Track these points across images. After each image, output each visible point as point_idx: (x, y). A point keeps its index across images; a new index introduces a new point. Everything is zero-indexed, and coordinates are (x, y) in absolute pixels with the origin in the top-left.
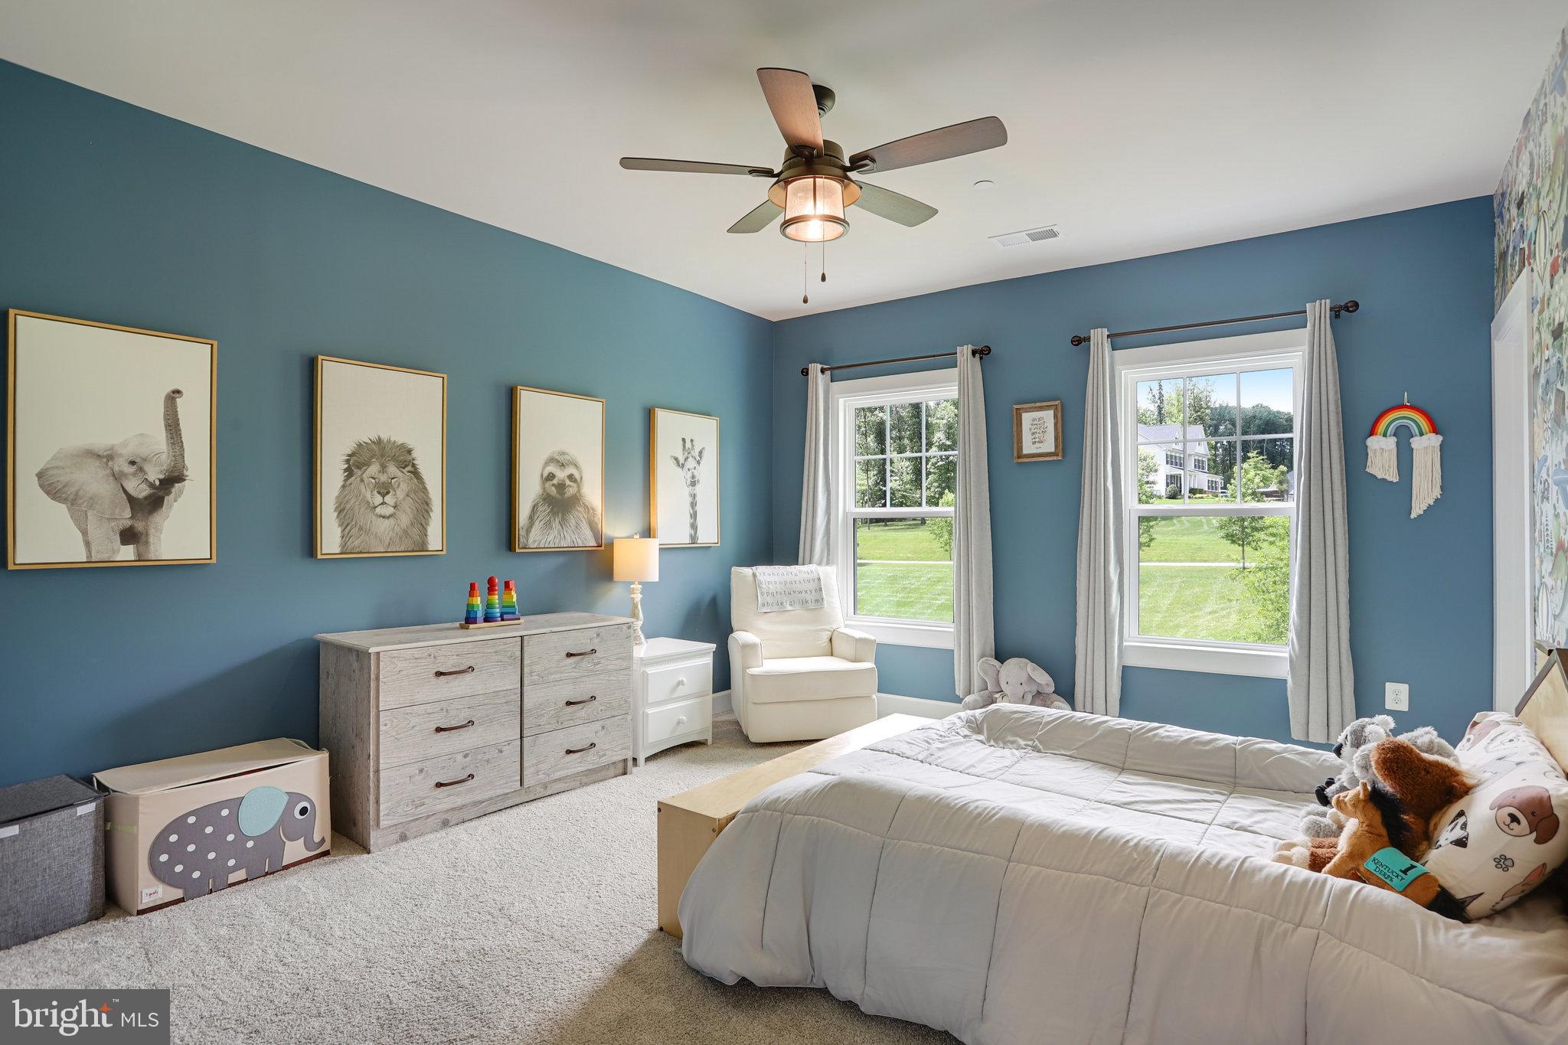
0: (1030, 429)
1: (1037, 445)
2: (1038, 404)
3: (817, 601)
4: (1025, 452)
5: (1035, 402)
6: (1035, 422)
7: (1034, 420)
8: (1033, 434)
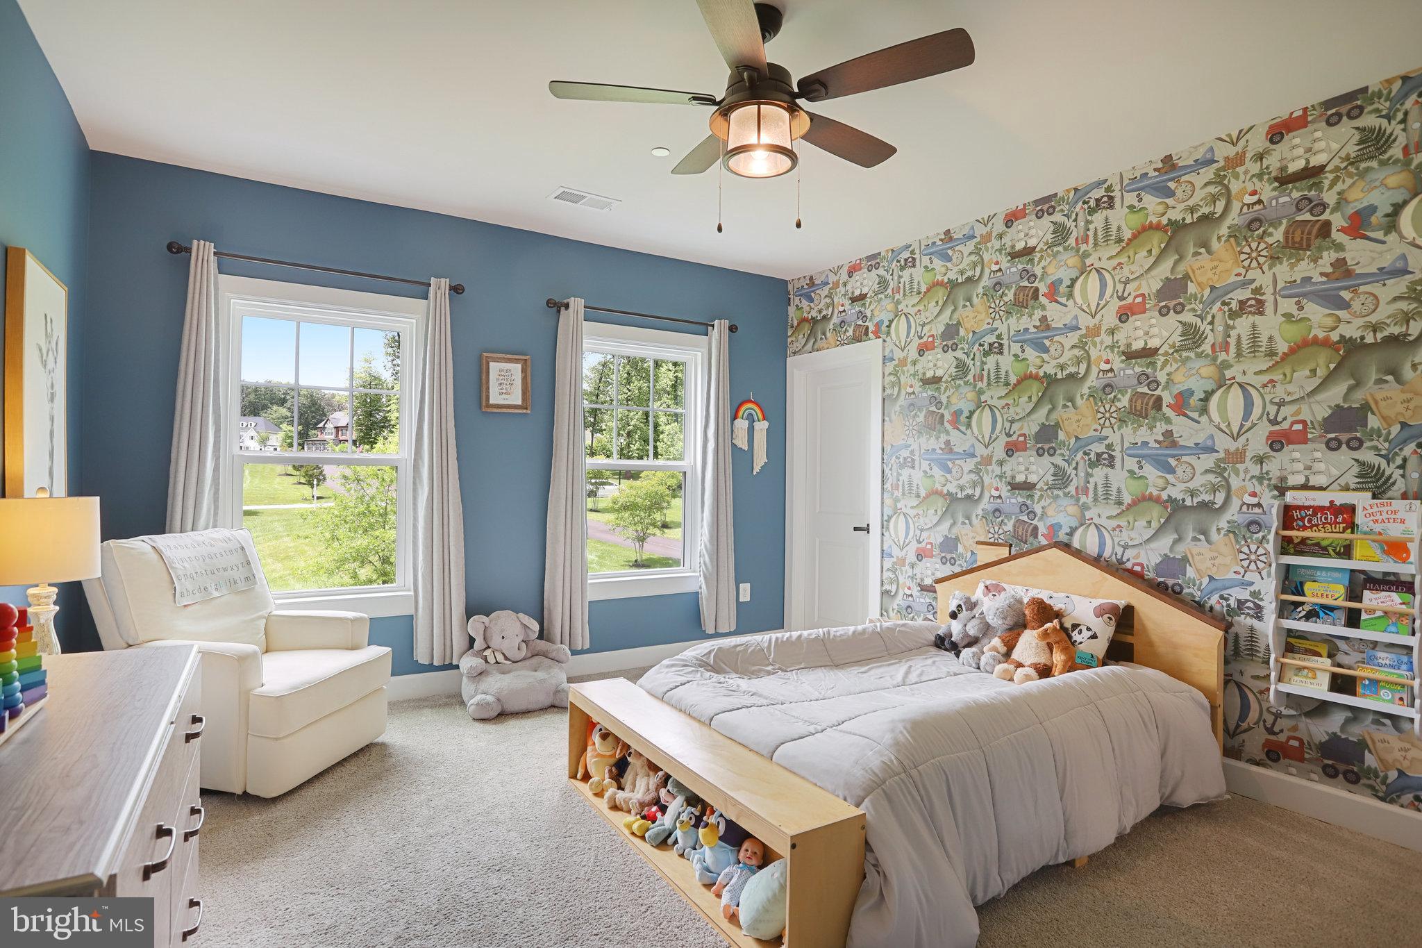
0: (498, 379)
1: (504, 396)
2: (509, 356)
3: (247, 579)
4: (491, 402)
5: (507, 353)
6: (502, 373)
7: (501, 370)
8: (500, 384)
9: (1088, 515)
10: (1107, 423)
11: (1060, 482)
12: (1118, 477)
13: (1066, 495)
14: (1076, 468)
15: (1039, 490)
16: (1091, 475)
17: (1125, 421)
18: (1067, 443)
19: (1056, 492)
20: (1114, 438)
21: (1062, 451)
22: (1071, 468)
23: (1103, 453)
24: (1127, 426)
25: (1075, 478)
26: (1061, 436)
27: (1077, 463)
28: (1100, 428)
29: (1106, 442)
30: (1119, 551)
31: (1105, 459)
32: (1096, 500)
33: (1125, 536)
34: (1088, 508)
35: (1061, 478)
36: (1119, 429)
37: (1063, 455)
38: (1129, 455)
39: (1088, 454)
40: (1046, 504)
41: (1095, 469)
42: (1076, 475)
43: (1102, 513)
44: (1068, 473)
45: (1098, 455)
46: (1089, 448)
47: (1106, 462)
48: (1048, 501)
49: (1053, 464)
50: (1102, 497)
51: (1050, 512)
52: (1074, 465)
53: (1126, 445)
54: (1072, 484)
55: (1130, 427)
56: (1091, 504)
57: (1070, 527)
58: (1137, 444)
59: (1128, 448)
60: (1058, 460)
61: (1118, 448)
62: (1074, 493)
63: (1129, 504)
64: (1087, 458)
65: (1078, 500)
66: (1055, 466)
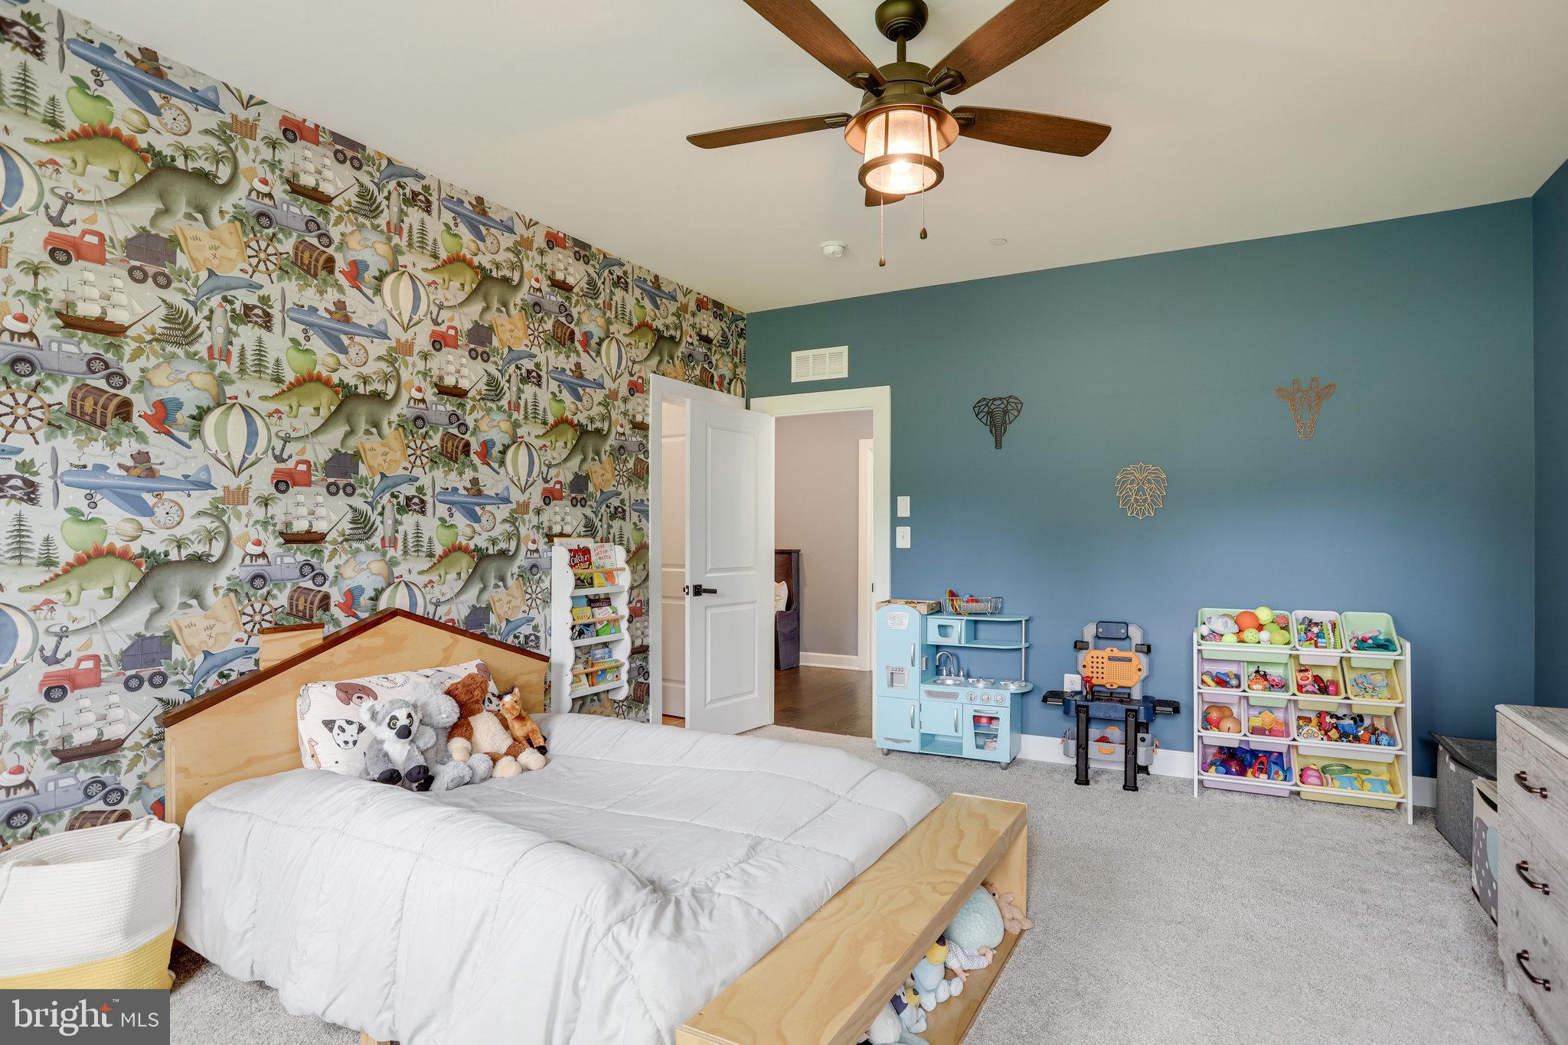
9: (397, 571)
10: (418, 462)
11: (361, 531)
12: (429, 525)
13: (370, 548)
14: (381, 514)
15: (330, 542)
16: (401, 523)
17: (436, 462)
18: (370, 481)
19: (355, 545)
20: (425, 481)
21: (363, 491)
22: (376, 513)
23: (414, 497)
24: (438, 468)
25: (381, 527)
26: (363, 470)
27: (383, 508)
28: (410, 466)
29: (417, 484)
30: (431, 609)
31: (415, 504)
32: (405, 553)
33: (436, 593)
34: (397, 564)
35: (362, 527)
36: (430, 471)
37: (364, 495)
38: (440, 501)
39: (396, 497)
40: (341, 562)
41: (405, 516)
42: (382, 522)
43: (412, 568)
44: (372, 520)
45: (408, 499)
46: (397, 489)
47: (417, 508)
48: (344, 557)
49: (351, 506)
50: (413, 549)
51: (348, 572)
52: (379, 509)
53: (438, 490)
54: (376, 533)
55: (441, 470)
56: (400, 558)
57: (375, 590)
58: (447, 489)
59: (440, 493)
60: (358, 502)
61: (429, 492)
62: (379, 545)
63: (440, 556)
64: (395, 501)
65: (384, 554)
66: (355, 510)
